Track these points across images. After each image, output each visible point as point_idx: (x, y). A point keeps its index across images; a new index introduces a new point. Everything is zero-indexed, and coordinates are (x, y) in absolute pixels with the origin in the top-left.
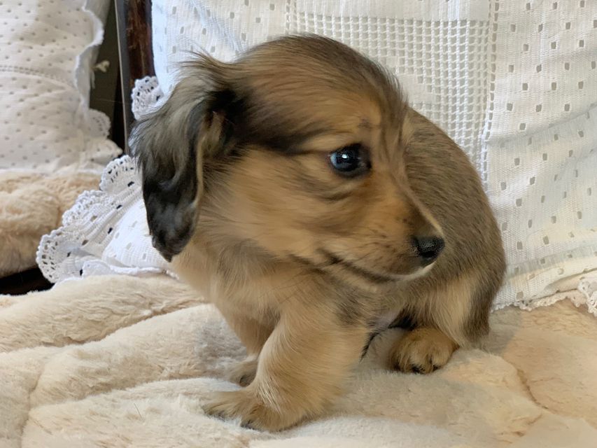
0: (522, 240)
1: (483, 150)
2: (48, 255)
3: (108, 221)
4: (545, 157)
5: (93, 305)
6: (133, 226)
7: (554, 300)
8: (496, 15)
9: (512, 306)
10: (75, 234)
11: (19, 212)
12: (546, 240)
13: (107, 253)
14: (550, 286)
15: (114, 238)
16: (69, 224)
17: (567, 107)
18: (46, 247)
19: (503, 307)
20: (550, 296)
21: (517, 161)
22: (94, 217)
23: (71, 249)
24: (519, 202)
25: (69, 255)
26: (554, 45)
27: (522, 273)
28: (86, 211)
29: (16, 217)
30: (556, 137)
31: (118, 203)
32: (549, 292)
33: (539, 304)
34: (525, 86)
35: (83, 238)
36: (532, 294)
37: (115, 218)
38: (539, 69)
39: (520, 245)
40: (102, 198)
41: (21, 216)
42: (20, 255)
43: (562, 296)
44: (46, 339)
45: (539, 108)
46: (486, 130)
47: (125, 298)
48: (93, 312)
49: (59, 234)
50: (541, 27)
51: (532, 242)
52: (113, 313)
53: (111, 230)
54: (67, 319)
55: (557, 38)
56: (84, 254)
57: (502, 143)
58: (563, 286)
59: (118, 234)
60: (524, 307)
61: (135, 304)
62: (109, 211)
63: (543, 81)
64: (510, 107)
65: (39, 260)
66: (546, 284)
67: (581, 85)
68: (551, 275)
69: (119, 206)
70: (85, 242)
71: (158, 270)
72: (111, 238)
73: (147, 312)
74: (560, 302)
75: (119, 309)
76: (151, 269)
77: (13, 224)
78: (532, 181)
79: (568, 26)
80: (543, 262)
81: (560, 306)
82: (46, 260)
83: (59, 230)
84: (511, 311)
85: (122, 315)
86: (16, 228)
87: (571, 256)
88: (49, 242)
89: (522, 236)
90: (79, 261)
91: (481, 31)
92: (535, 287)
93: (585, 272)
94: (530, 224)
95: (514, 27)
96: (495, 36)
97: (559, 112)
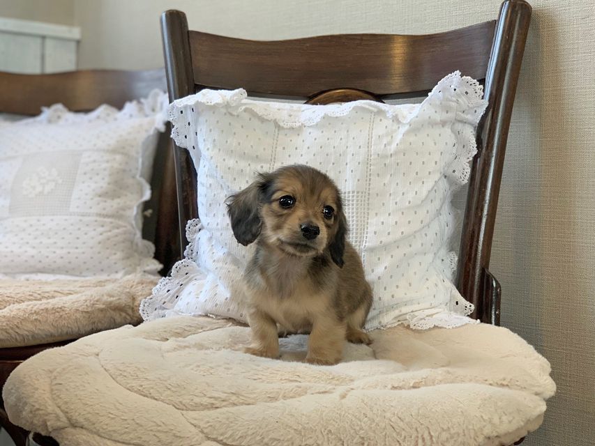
0: (381, 296)
1: (363, 254)
2: (145, 310)
3: (177, 292)
4: (392, 256)
6: (190, 293)
7: (396, 325)
8: (369, 189)
9: (377, 328)
10: (160, 299)
12: (393, 296)
13: (176, 308)
14: (395, 318)
16: (156, 294)
17: (402, 233)
20: (394, 323)
21: (379, 259)
22: (169, 291)
23: (157, 306)
24: (379, 278)
25: (156, 309)
26: (396, 203)
27: (382, 313)
28: (164, 287)
29: (112, 299)
30: (398, 247)
31: (181, 283)
32: (395, 321)
33: (388, 326)
34: (383, 223)
35: (163, 301)
36: (386, 322)
37: (179, 291)
38: (389, 214)
39: (380, 299)
40: (172, 281)
43: (400, 323)
44: (158, 338)
45: (389, 234)
46: (364, 244)
47: (190, 324)
48: (177, 329)
49: (151, 299)
50: (390, 194)
51: (386, 297)
52: (185, 330)
53: (177, 296)
54: (165, 331)
55: (398, 200)
56: (164, 309)
57: (372, 250)
58: (401, 318)
59: (181, 298)
60: (382, 328)
61: (195, 327)
62: (176, 287)
63: (391, 220)
64: (375, 233)
65: (141, 312)
66: (393, 317)
67: (409, 222)
68: (397, 313)
69: (182, 285)
70: (164, 303)
71: (204, 314)
72: (178, 300)
73: (200, 330)
74: (398, 325)
75: (188, 328)
76: (200, 313)
78: (386, 268)
79: (403, 194)
80: (392, 308)
81: (399, 327)
82: (145, 312)
83: (151, 297)
84: (377, 331)
86: (112, 305)
87: (405, 305)
88: (146, 303)
89: (381, 294)
90: (161, 312)
91: (362, 196)
92: (388, 319)
93: (412, 312)
94: (385, 288)
95: (377, 195)
96: (368, 199)
97: (398, 235)
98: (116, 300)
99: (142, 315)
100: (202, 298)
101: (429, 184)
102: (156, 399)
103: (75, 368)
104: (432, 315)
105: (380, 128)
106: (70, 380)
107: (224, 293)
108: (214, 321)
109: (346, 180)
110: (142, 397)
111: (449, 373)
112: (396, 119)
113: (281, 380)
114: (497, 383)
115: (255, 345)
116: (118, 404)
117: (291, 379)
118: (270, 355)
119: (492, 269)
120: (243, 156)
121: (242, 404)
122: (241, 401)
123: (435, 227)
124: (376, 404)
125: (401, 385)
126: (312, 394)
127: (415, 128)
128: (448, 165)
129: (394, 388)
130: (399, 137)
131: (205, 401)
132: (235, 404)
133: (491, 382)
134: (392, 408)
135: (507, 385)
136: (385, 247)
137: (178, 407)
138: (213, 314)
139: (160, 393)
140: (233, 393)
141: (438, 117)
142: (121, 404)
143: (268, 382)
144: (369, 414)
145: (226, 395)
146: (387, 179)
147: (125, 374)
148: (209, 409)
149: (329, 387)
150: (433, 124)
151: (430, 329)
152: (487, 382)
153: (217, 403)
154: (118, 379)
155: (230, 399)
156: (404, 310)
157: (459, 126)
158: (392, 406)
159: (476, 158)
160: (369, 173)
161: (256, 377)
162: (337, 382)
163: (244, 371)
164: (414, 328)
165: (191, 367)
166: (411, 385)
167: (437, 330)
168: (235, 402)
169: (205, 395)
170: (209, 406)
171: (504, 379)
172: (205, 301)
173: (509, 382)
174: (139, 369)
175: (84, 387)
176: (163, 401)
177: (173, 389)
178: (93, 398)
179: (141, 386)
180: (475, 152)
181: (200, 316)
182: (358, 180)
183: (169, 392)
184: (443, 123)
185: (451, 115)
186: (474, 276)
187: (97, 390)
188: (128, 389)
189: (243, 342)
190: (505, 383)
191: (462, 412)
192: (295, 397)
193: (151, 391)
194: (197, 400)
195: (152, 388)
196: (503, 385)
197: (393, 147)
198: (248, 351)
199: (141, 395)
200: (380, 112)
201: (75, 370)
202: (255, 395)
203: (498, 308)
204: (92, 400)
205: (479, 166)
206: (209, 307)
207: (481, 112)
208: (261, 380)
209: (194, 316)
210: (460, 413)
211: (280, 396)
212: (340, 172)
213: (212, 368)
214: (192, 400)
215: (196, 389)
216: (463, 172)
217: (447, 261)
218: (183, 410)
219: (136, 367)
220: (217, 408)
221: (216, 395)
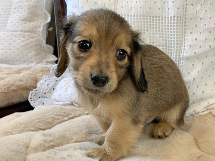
0: (195, 92)
2: (32, 98)
3: (53, 86)
4: (203, 63)
5: (48, 116)
6: (62, 88)
7: (206, 113)
8: (186, 15)
9: (192, 115)
10: (42, 90)
11: (22, 81)
12: (203, 92)
13: (53, 97)
14: (205, 108)
15: (55, 92)
16: (39, 87)
17: (210, 46)
18: (32, 95)
19: (189, 115)
20: (205, 111)
21: (193, 65)
22: (48, 85)
23: (40, 96)
24: (194, 79)
25: (39, 98)
26: (205, 25)
27: (195, 103)
28: (45, 83)
30: (206, 57)
32: (204, 110)
33: (201, 114)
34: (196, 39)
35: (44, 92)
36: (199, 110)
37: (55, 85)
38: (200, 33)
39: (194, 94)
40: (51, 78)
41: (23, 83)
42: (23, 96)
43: (209, 111)
44: (32, 129)
45: (200, 47)
46: (182, 54)
47: (59, 113)
48: (48, 119)
49: (36, 91)
50: (201, 19)
51: (199, 93)
52: (55, 119)
53: (54, 89)
55: (206, 23)
56: (45, 97)
57: (188, 59)
58: (209, 108)
59: (56, 91)
60: (196, 115)
61: (62, 115)
62: (53, 82)
63: (202, 37)
64: (190, 46)
65: (29, 100)
66: (203, 107)
68: (205, 104)
69: (57, 81)
70: (45, 93)
71: (70, 103)
72: (54, 92)
73: (66, 118)
74: (208, 113)
75: (57, 117)
76: (68, 103)
77: (20, 85)
78: (198, 72)
79: (210, 18)
80: (202, 99)
81: (208, 115)
82: (32, 100)
83: (36, 89)
84: (191, 117)
85: (58, 119)
87: (212, 97)
88: (33, 93)
90: (44, 100)
91: (180, 20)
92: (200, 108)
94: (198, 86)
95: (192, 19)
96: (185, 22)
97: (207, 48)
99: (30, 101)
100: (69, 92)
108: (77, 109)
109: (169, 9)
138: (76, 103)
146: (198, 8)
160: (185, 3)
172: (71, 94)
182: (178, 8)
206: (74, 98)
209: (63, 105)
212: (164, 3)
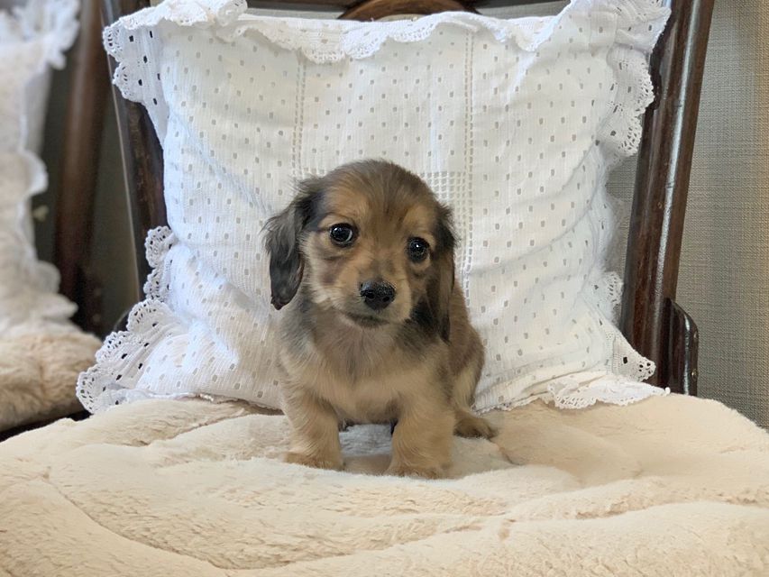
0: (500, 352)
1: (465, 280)
2: (86, 390)
3: (139, 358)
4: (516, 284)
5: (152, 419)
6: (164, 359)
7: (529, 401)
8: (471, 167)
9: (496, 408)
10: (110, 370)
12: (520, 352)
13: (141, 385)
14: (526, 390)
15: (145, 373)
16: (102, 362)
17: (532, 243)
18: (84, 383)
19: (488, 410)
20: (526, 398)
21: (493, 288)
22: (124, 356)
23: (106, 383)
24: (496, 322)
25: (104, 389)
26: (519, 191)
27: (502, 382)
28: (116, 349)
29: (7, 371)
30: (525, 268)
31: (145, 341)
32: (525, 395)
33: (516, 404)
34: (497, 226)
35: (117, 373)
36: (511, 396)
37: (143, 355)
38: (508, 211)
39: (499, 357)
40: (129, 338)
43: (535, 398)
45: (509, 244)
46: (467, 263)
47: (175, 414)
48: (155, 424)
49: (96, 370)
50: (508, 176)
51: (509, 354)
52: (169, 425)
53: (141, 365)
54: (136, 428)
55: (521, 186)
56: (119, 387)
57: (480, 273)
58: (535, 390)
59: (149, 368)
60: (505, 408)
61: (184, 419)
62: (137, 349)
63: (512, 221)
64: (485, 243)
65: (78, 395)
66: (522, 388)
67: (543, 223)
68: (527, 381)
69: (147, 344)
70: (119, 377)
71: (194, 395)
72: (142, 373)
73: (195, 425)
74: (533, 402)
75: (174, 422)
76: (187, 394)
78: (506, 304)
79: (530, 174)
80: (519, 372)
81: (534, 405)
82: (85, 394)
83: (95, 367)
84: (496, 412)
85: (177, 427)
87: (541, 366)
88: (86, 378)
89: (498, 349)
90: (116, 394)
91: (459, 181)
92: (513, 392)
93: (553, 378)
94: (506, 339)
95: (486, 176)
96: (470, 184)
97: (525, 247)
98: (14, 373)
99: (81, 399)
100: (188, 366)
101: (574, 159)
102: (177, 552)
103: (24, 503)
104: (586, 383)
105: (485, 60)
106: (20, 524)
107: (227, 357)
108: (213, 406)
109: (430, 154)
110: (152, 548)
111: (661, 485)
112: (512, 44)
113: (385, 509)
114: (738, 499)
115: (300, 447)
116: (116, 564)
117: (401, 507)
118: (330, 464)
119: (682, 300)
120: (248, 114)
121: (330, 554)
122: (328, 550)
123: (584, 231)
124: (563, 545)
125: (590, 510)
126: (447, 532)
127: (548, 59)
128: (604, 123)
129: (581, 516)
130: (518, 76)
131: (263, 551)
132: (317, 556)
133: (730, 498)
134: (592, 552)
135: (754, 501)
136: (502, 268)
137: (217, 563)
138: (209, 395)
139: (182, 541)
140: (309, 537)
141: (585, 39)
142: (120, 562)
143: (364, 515)
144: (556, 563)
145: (300, 540)
146: (501, 150)
147: (113, 509)
148: (272, 564)
149: (470, 520)
150: (575, 51)
151: (590, 407)
152: (723, 498)
153: (287, 555)
154: (100, 520)
155: (307, 547)
156: (542, 375)
157: (620, 55)
158: (591, 548)
159: (650, 109)
160: (469, 139)
161: (340, 506)
162: (479, 510)
163: (316, 496)
164: (562, 406)
165: (220, 492)
166: (608, 509)
167: (602, 409)
168: (318, 552)
169: (263, 542)
170: (273, 560)
171: (748, 492)
172: (195, 372)
173: (756, 495)
174: (136, 501)
175: (49, 535)
176: (190, 554)
177: (204, 533)
178: (70, 554)
179: (148, 530)
180: (650, 99)
181: (187, 397)
182: (452, 153)
183: (198, 539)
184: (594, 50)
185: (608, 36)
186: (651, 312)
187: (74, 539)
188: (124, 536)
189: (274, 443)
190: (751, 497)
191: (704, 551)
192: (417, 539)
193: (167, 538)
194: (250, 550)
195: (168, 532)
196: (746, 502)
197: (509, 95)
198: (291, 458)
199: (151, 545)
200: (484, 32)
201: (23, 507)
202: (349, 539)
203: (693, 365)
204: (70, 557)
205: (655, 122)
206: (202, 382)
207: (659, 28)
208: (349, 512)
209: (176, 398)
210: (702, 554)
211: (393, 538)
212: (418, 139)
213: (258, 493)
214: (242, 550)
215: (245, 532)
216: (630, 137)
217: (605, 288)
218: (227, 568)
219: (131, 497)
220: (287, 562)
221: (281, 540)
